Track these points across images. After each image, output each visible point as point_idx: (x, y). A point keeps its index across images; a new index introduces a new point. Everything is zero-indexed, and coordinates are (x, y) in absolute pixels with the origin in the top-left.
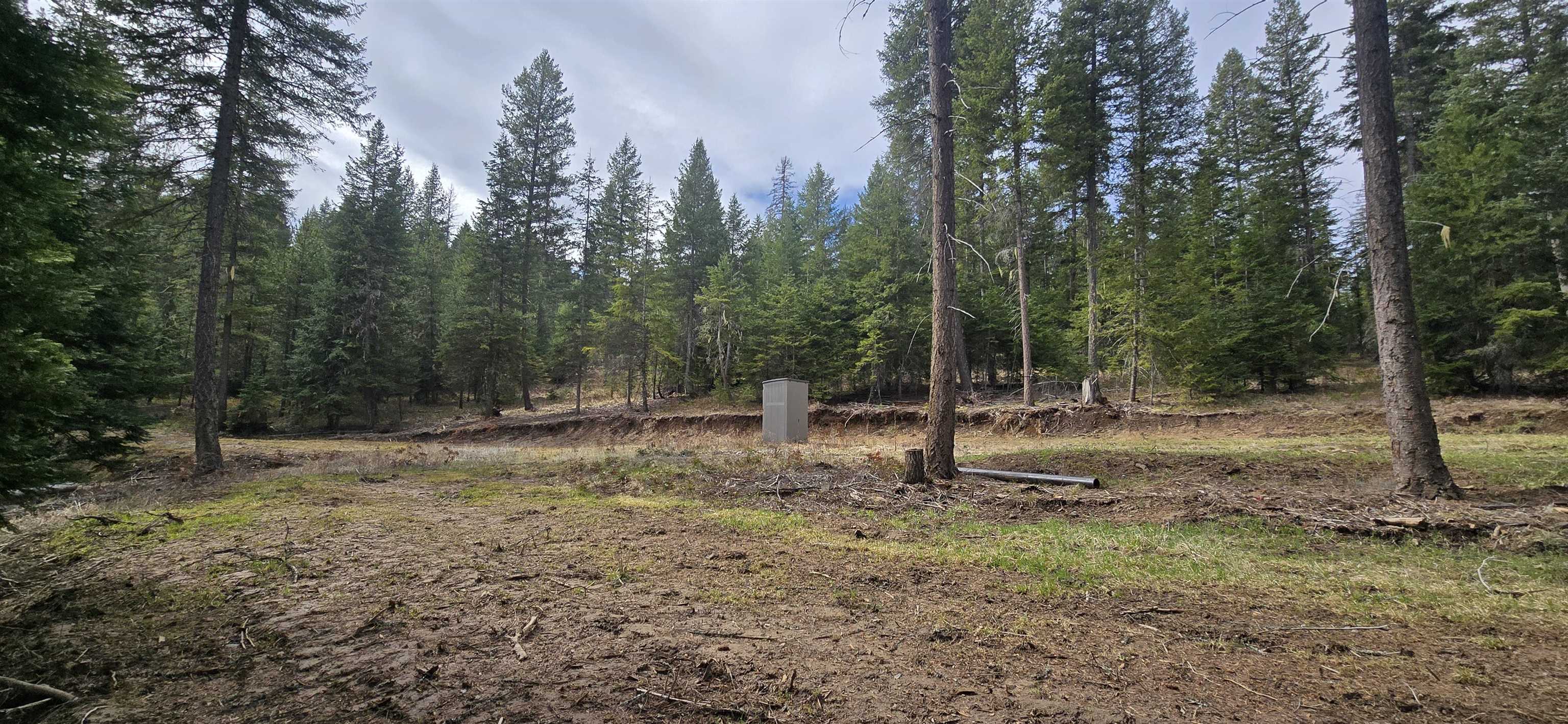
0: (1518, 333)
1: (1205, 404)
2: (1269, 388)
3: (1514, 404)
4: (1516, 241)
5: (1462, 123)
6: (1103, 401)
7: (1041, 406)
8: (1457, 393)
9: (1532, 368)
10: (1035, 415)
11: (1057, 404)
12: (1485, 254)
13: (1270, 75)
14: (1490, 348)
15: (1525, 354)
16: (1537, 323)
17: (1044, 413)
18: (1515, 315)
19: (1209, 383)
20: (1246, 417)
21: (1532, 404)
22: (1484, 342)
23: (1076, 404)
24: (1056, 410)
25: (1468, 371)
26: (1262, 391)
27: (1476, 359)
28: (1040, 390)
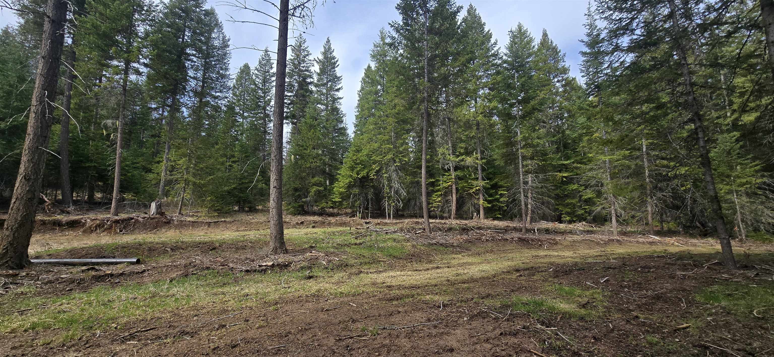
0: (315, 195)
1: (214, 216)
2: (242, 210)
3: (311, 218)
4: (318, 164)
5: (309, 121)
6: (162, 214)
7: (123, 216)
8: (299, 214)
9: (318, 206)
10: (117, 222)
11: (134, 215)
12: (310, 167)
13: (258, 80)
14: (308, 199)
15: (316, 202)
16: (319, 191)
17: (123, 221)
18: (315, 188)
19: (217, 206)
20: (230, 223)
21: (316, 218)
22: (307, 197)
23: (146, 216)
24: (132, 219)
25: (302, 206)
26: (239, 211)
27: (305, 202)
28: (125, 206)
